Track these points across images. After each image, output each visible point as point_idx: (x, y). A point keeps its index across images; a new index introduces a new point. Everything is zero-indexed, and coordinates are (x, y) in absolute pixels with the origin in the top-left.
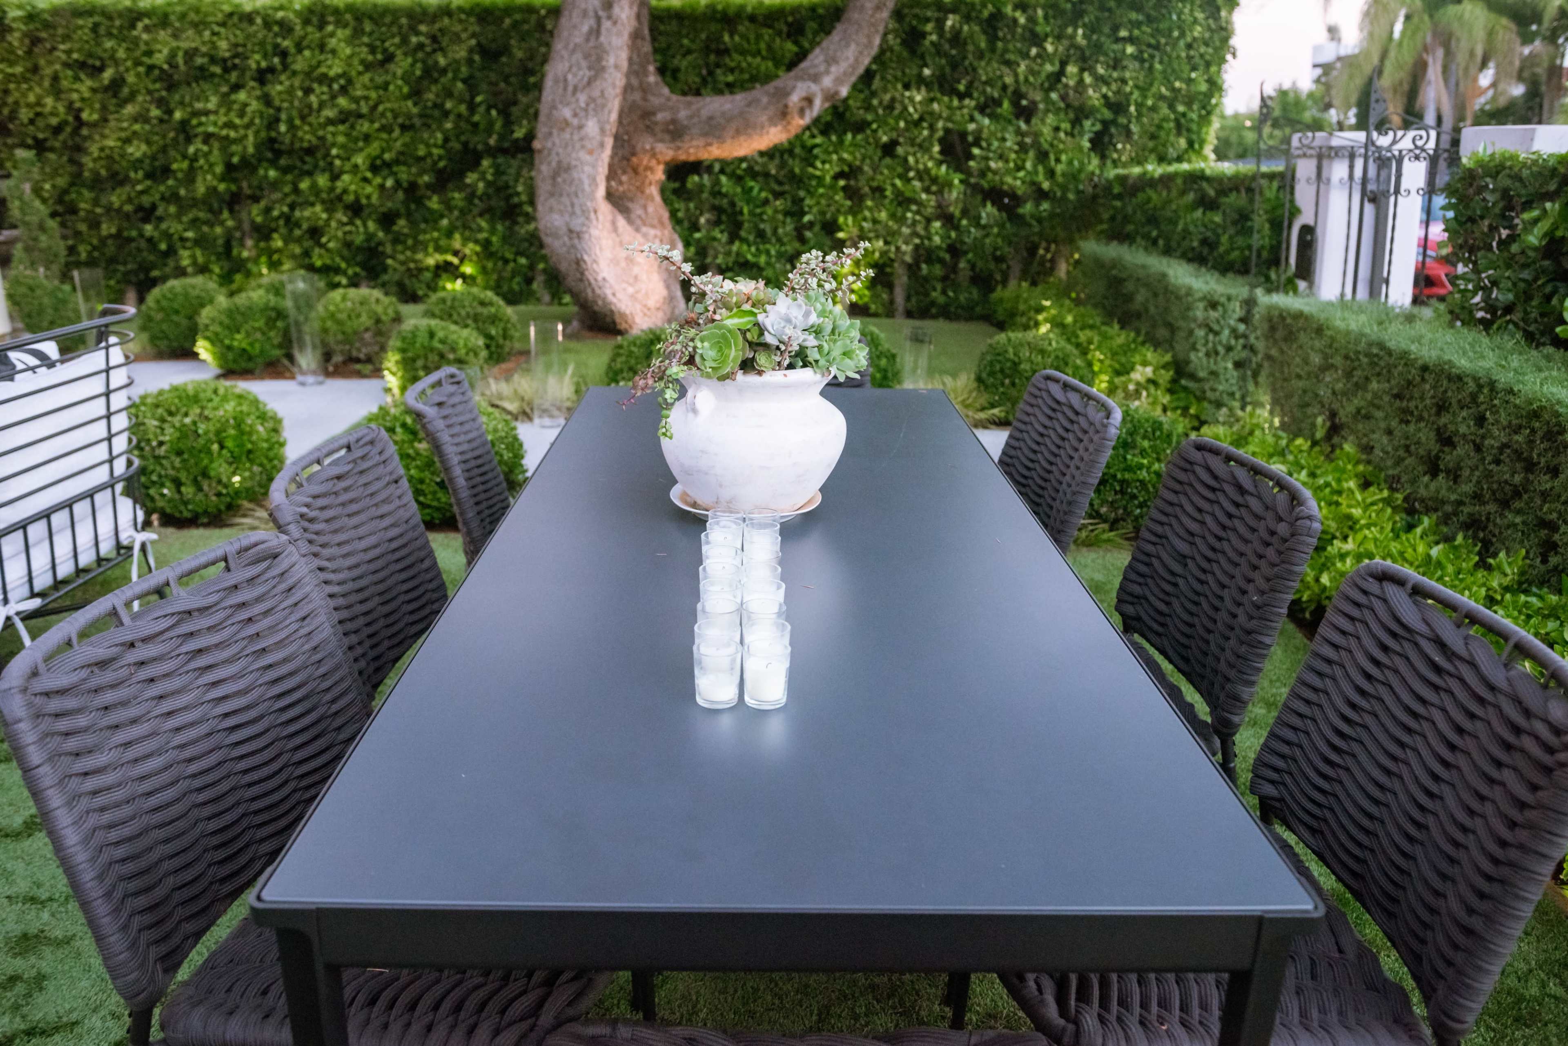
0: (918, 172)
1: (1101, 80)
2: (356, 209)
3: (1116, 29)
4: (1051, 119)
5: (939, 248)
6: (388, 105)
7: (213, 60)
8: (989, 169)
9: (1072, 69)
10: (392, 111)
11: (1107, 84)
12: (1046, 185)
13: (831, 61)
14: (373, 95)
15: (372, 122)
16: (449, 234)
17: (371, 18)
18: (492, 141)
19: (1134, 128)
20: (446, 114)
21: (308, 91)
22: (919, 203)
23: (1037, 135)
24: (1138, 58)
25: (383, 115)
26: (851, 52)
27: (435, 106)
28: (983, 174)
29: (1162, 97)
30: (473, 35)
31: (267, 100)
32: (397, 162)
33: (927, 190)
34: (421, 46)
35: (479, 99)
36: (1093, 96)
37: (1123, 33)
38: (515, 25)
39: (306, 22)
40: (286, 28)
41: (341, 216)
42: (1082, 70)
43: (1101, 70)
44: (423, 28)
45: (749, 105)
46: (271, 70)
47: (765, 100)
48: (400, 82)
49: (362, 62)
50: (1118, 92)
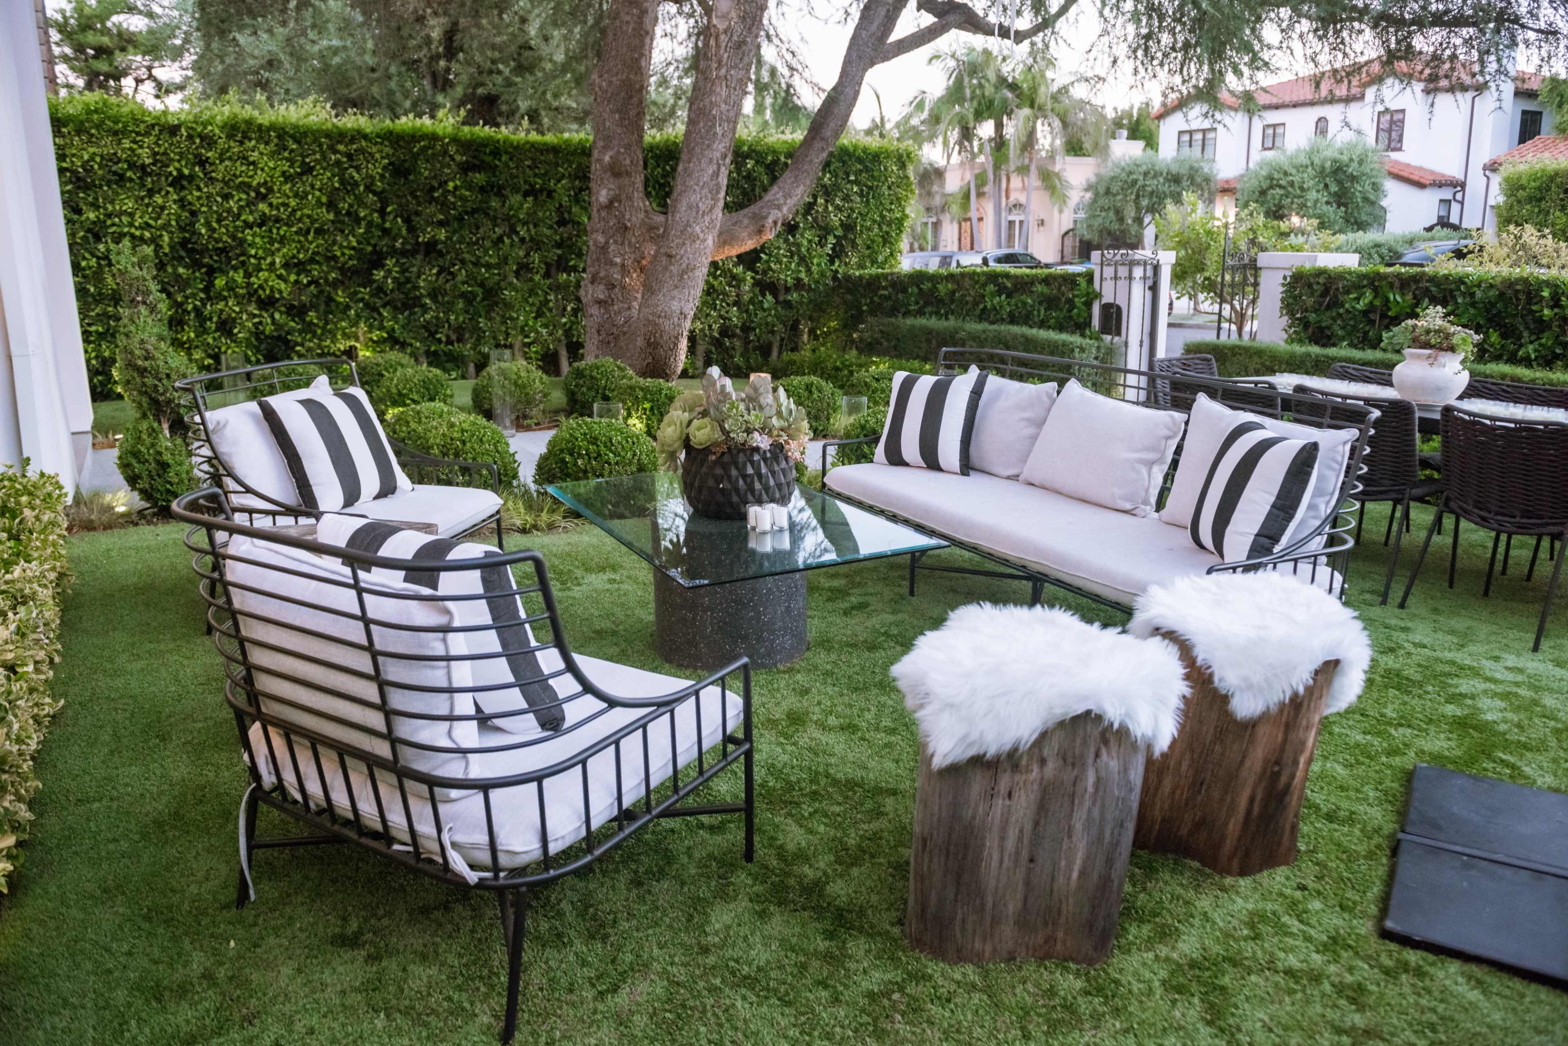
0: (723, 271)
1: (838, 208)
2: (267, 303)
3: (848, 175)
4: (808, 235)
5: (736, 326)
6: (306, 211)
7: (132, 166)
8: (770, 269)
9: (820, 201)
10: (309, 216)
11: (841, 211)
12: (806, 280)
13: (787, 196)
14: (293, 203)
15: (290, 226)
16: (355, 324)
17: (292, 137)
18: (398, 245)
19: (859, 241)
20: (358, 220)
21: (226, 197)
22: (725, 294)
23: (798, 245)
24: (861, 195)
25: (300, 220)
26: (800, 190)
27: (349, 213)
28: (765, 272)
29: (875, 221)
30: (387, 156)
31: (182, 203)
32: (312, 261)
33: (730, 285)
34: (338, 163)
35: (389, 209)
36: (835, 219)
37: (852, 178)
38: (424, 149)
39: (230, 137)
40: (209, 141)
41: (253, 308)
42: (827, 201)
43: (838, 202)
44: (341, 147)
45: (735, 224)
46: (191, 178)
47: (746, 221)
48: (317, 193)
49: (284, 173)
50: (849, 217)
